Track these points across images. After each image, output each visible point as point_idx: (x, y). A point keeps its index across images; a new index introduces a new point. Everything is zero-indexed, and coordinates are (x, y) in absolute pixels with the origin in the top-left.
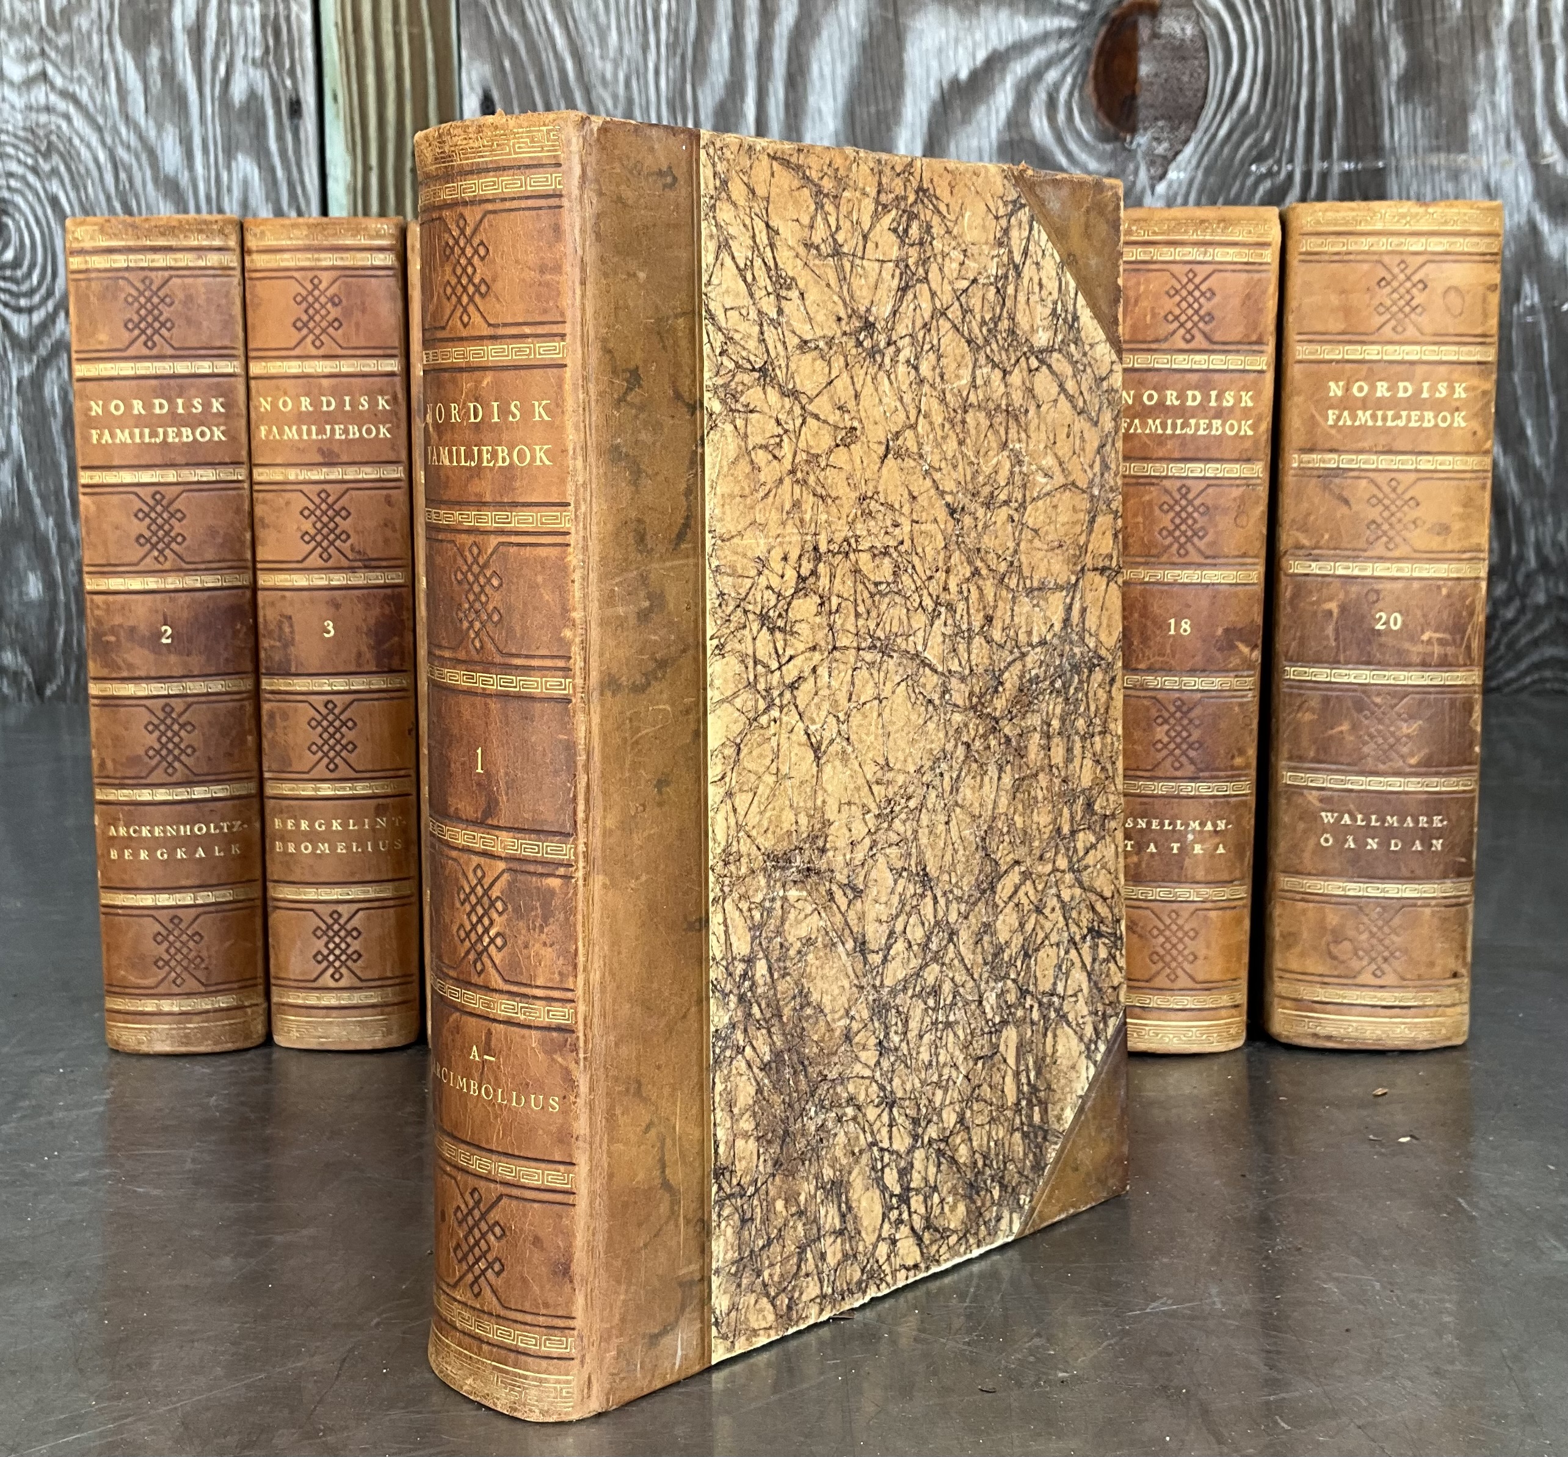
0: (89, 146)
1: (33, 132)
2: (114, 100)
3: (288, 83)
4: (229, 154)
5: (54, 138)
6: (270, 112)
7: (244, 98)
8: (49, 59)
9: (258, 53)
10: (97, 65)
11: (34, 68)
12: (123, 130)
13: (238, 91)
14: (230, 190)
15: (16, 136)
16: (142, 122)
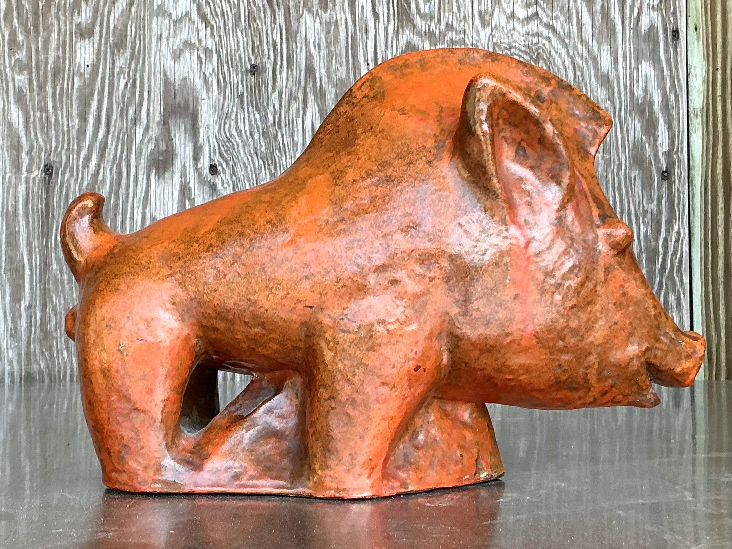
0: (560, 56)
1: (529, 48)
2: (575, 29)
3: (672, 20)
4: (638, 61)
5: (541, 51)
6: (661, 37)
7: (647, 29)
8: (540, 5)
9: (656, 3)
10: (566, 9)
11: (532, 11)
12: (580, 46)
13: (644, 25)
14: (638, 81)
15: (520, 50)
16: (590, 43)
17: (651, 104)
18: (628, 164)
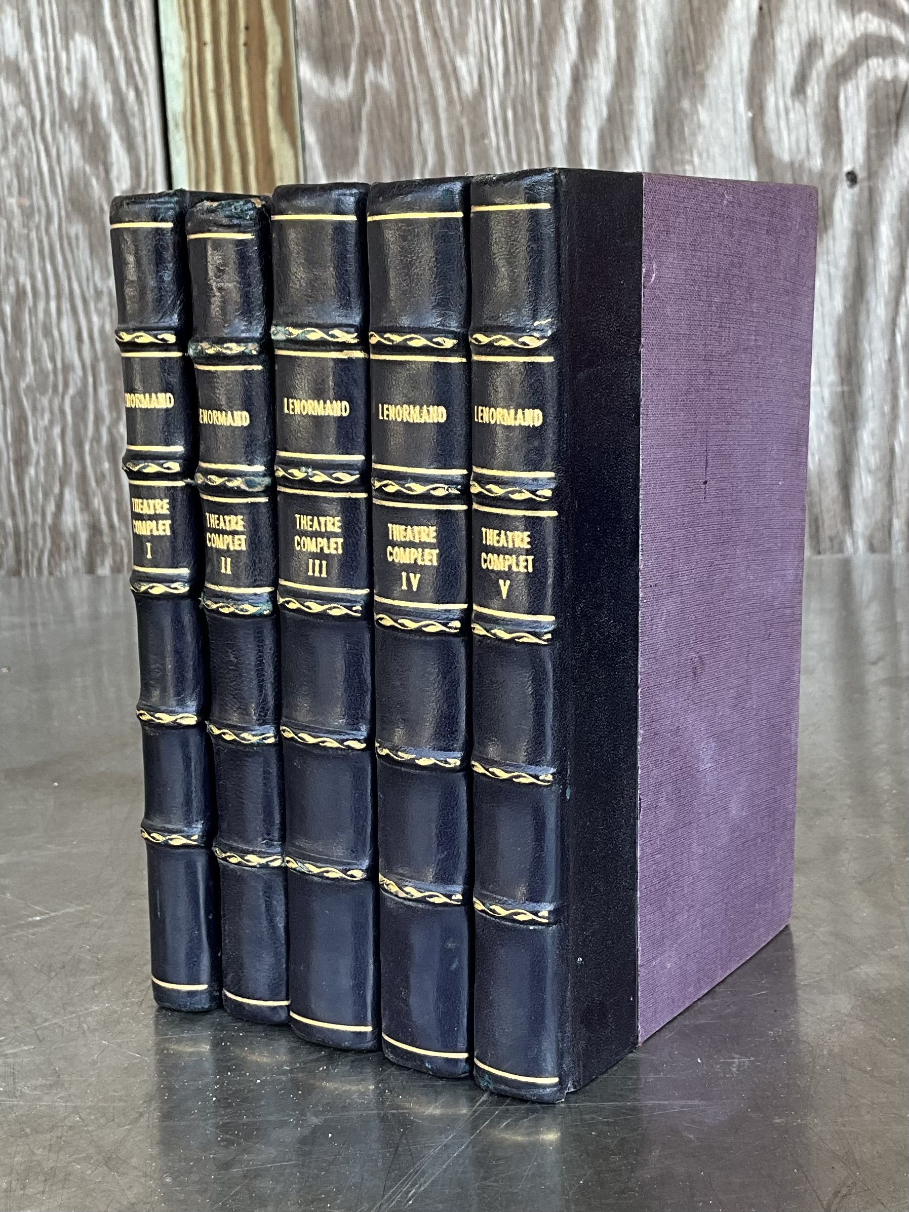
17: (95, 109)
18: (63, 213)
